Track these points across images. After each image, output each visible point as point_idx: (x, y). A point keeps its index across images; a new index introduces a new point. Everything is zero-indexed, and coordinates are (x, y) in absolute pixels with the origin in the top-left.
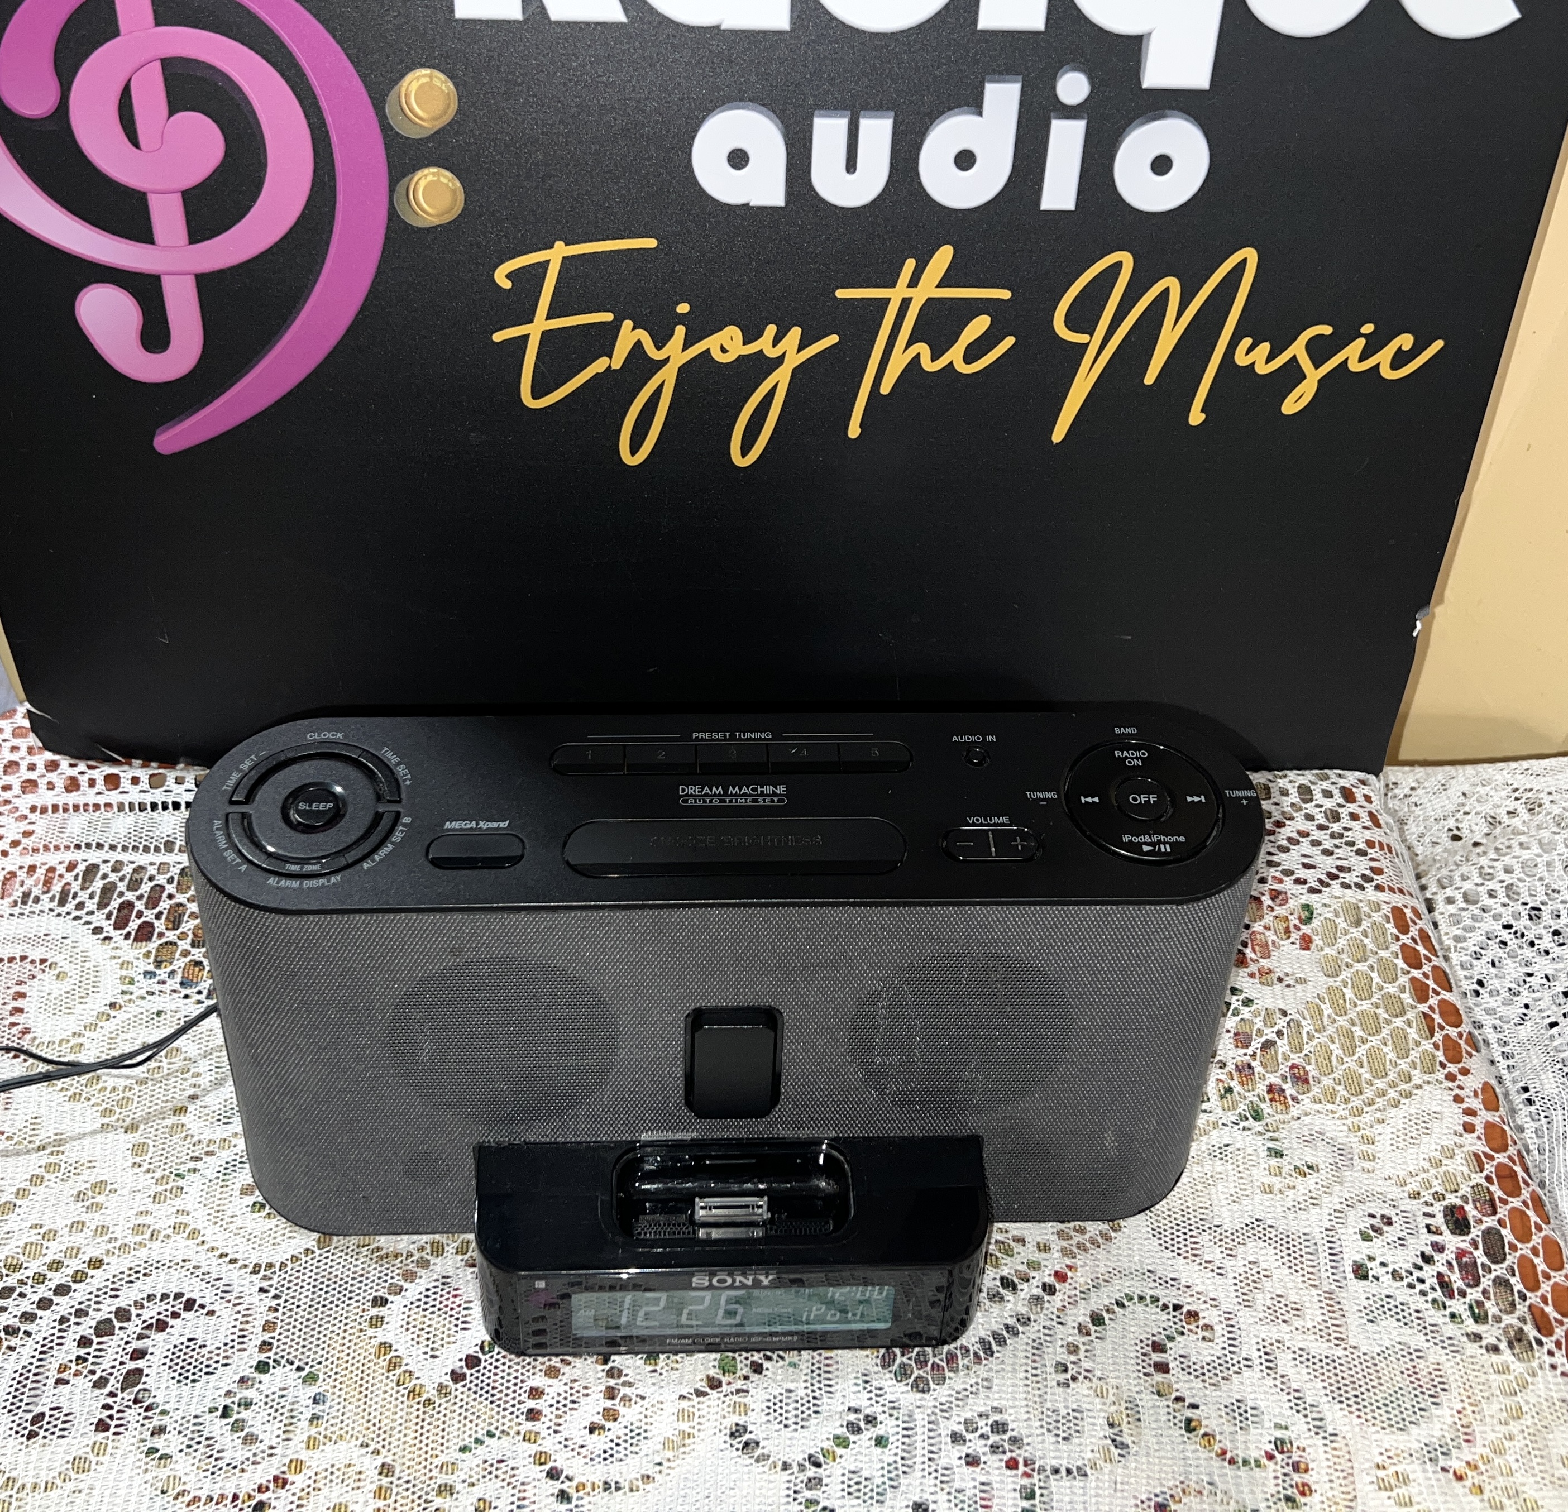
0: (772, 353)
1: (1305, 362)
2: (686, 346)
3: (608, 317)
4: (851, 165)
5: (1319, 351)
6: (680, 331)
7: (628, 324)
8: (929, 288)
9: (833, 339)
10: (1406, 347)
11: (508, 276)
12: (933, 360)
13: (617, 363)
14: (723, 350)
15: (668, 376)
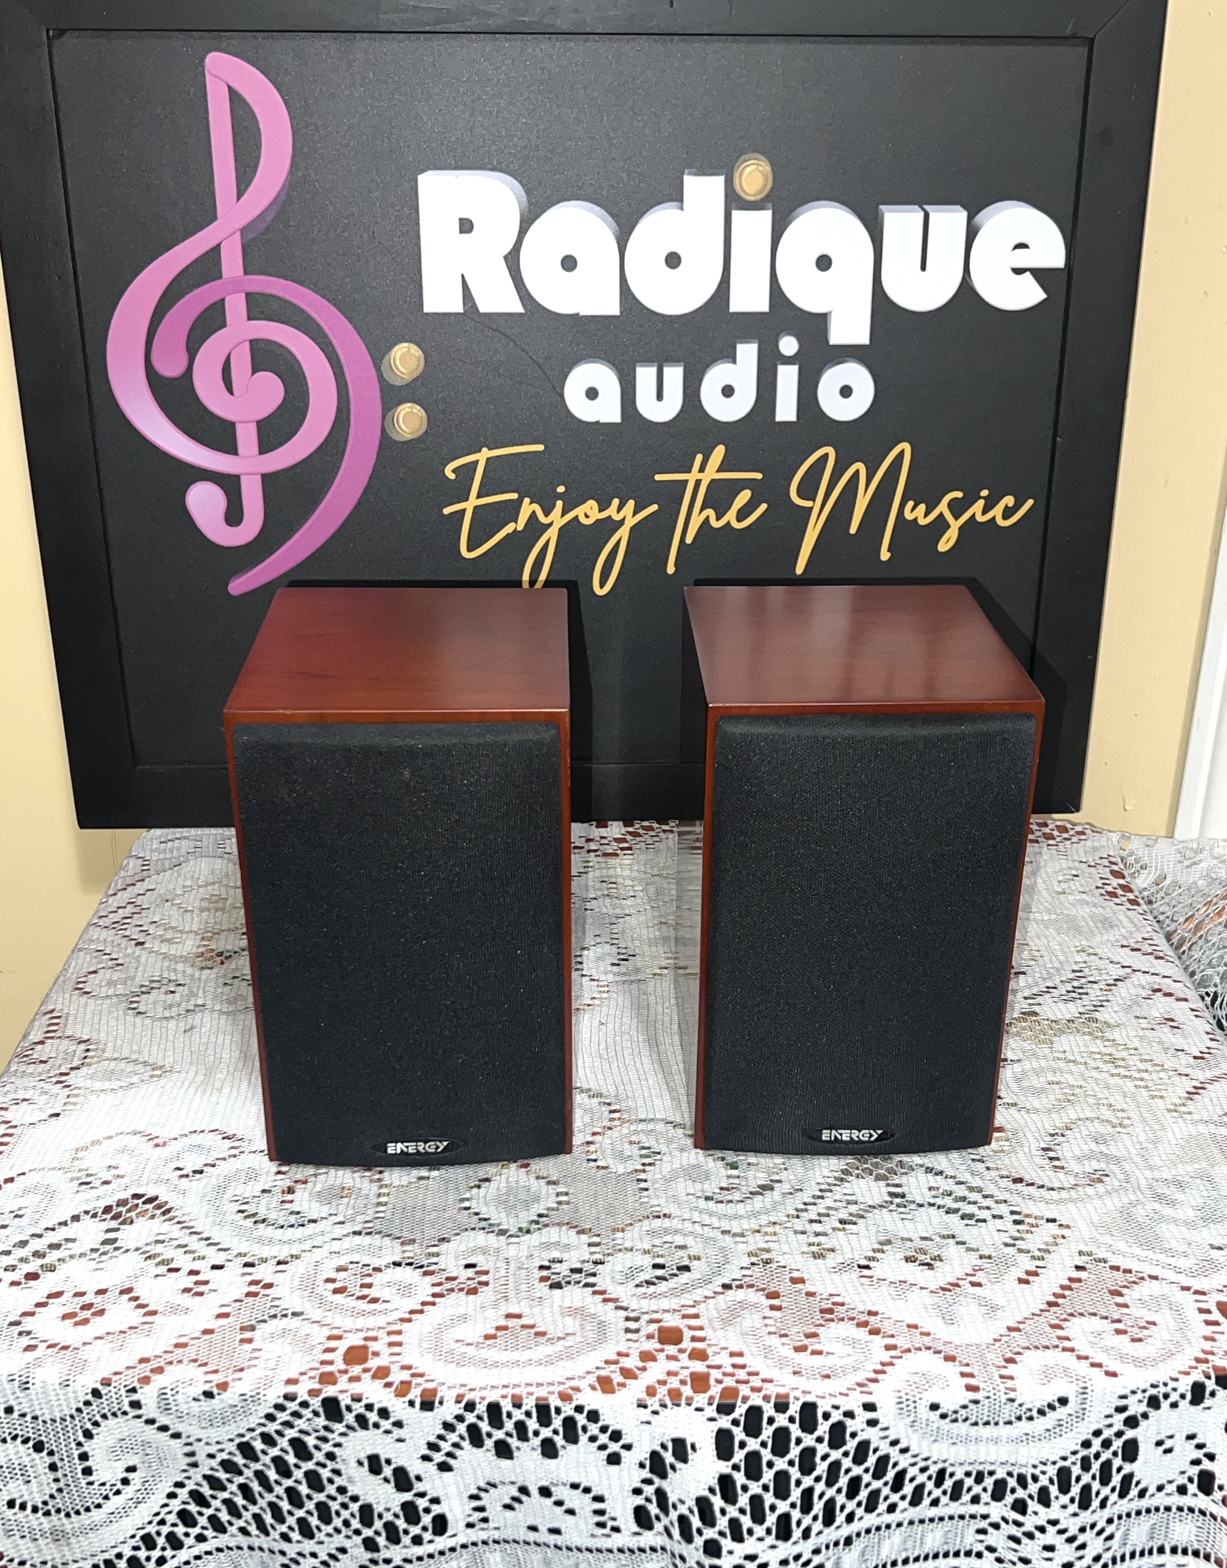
4: (660, 396)
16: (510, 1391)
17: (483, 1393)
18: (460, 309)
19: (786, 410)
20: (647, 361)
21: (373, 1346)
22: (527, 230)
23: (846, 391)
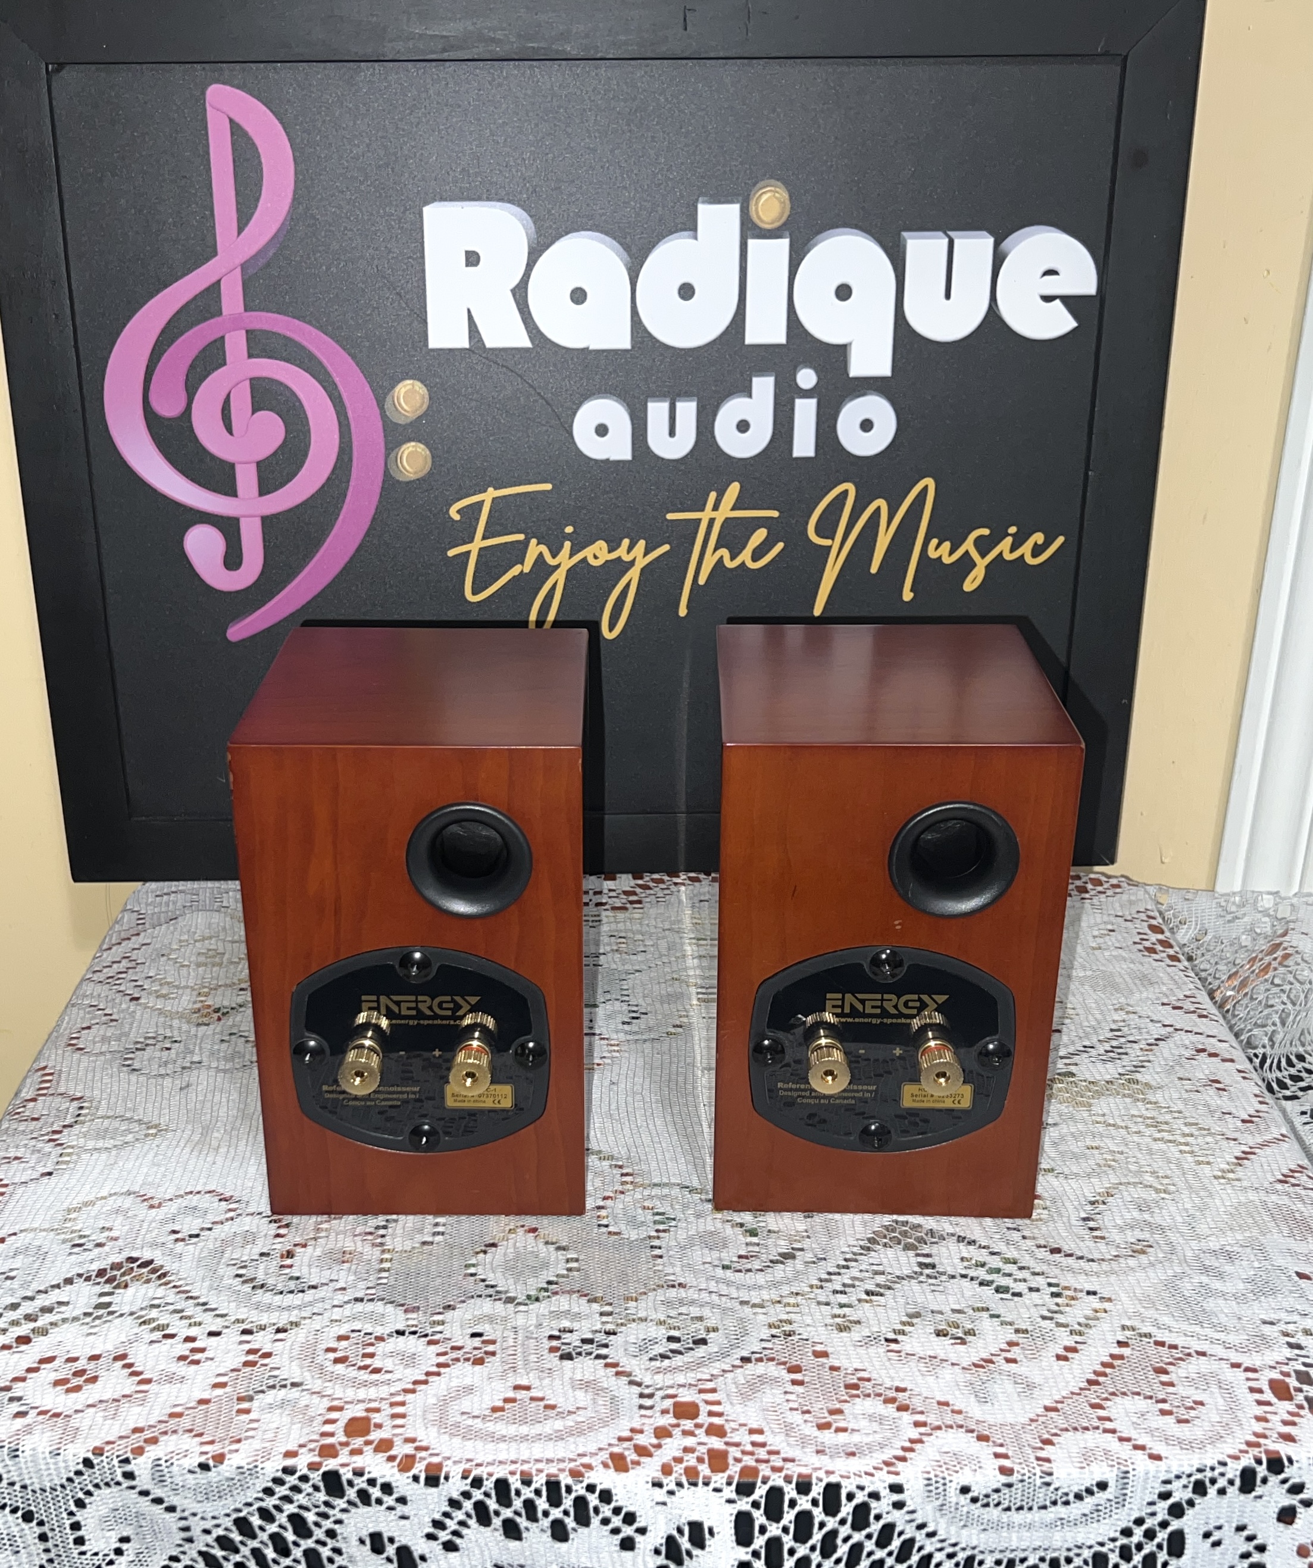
0: (627, 558)
1: (975, 555)
2: (571, 556)
3: (521, 537)
4: (672, 433)
5: (984, 546)
6: (567, 545)
7: (534, 541)
8: (725, 511)
9: (666, 548)
10: (1040, 541)
11: (458, 512)
12: (733, 558)
13: (527, 569)
14: (596, 557)
15: (559, 577)
16: (519, 1467)
17: (490, 1469)
18: (464, 343)
19: (804, 445)
20: (659, 396)
21: (376, 1418)
22: (535, 262)
23: (867, 425)
